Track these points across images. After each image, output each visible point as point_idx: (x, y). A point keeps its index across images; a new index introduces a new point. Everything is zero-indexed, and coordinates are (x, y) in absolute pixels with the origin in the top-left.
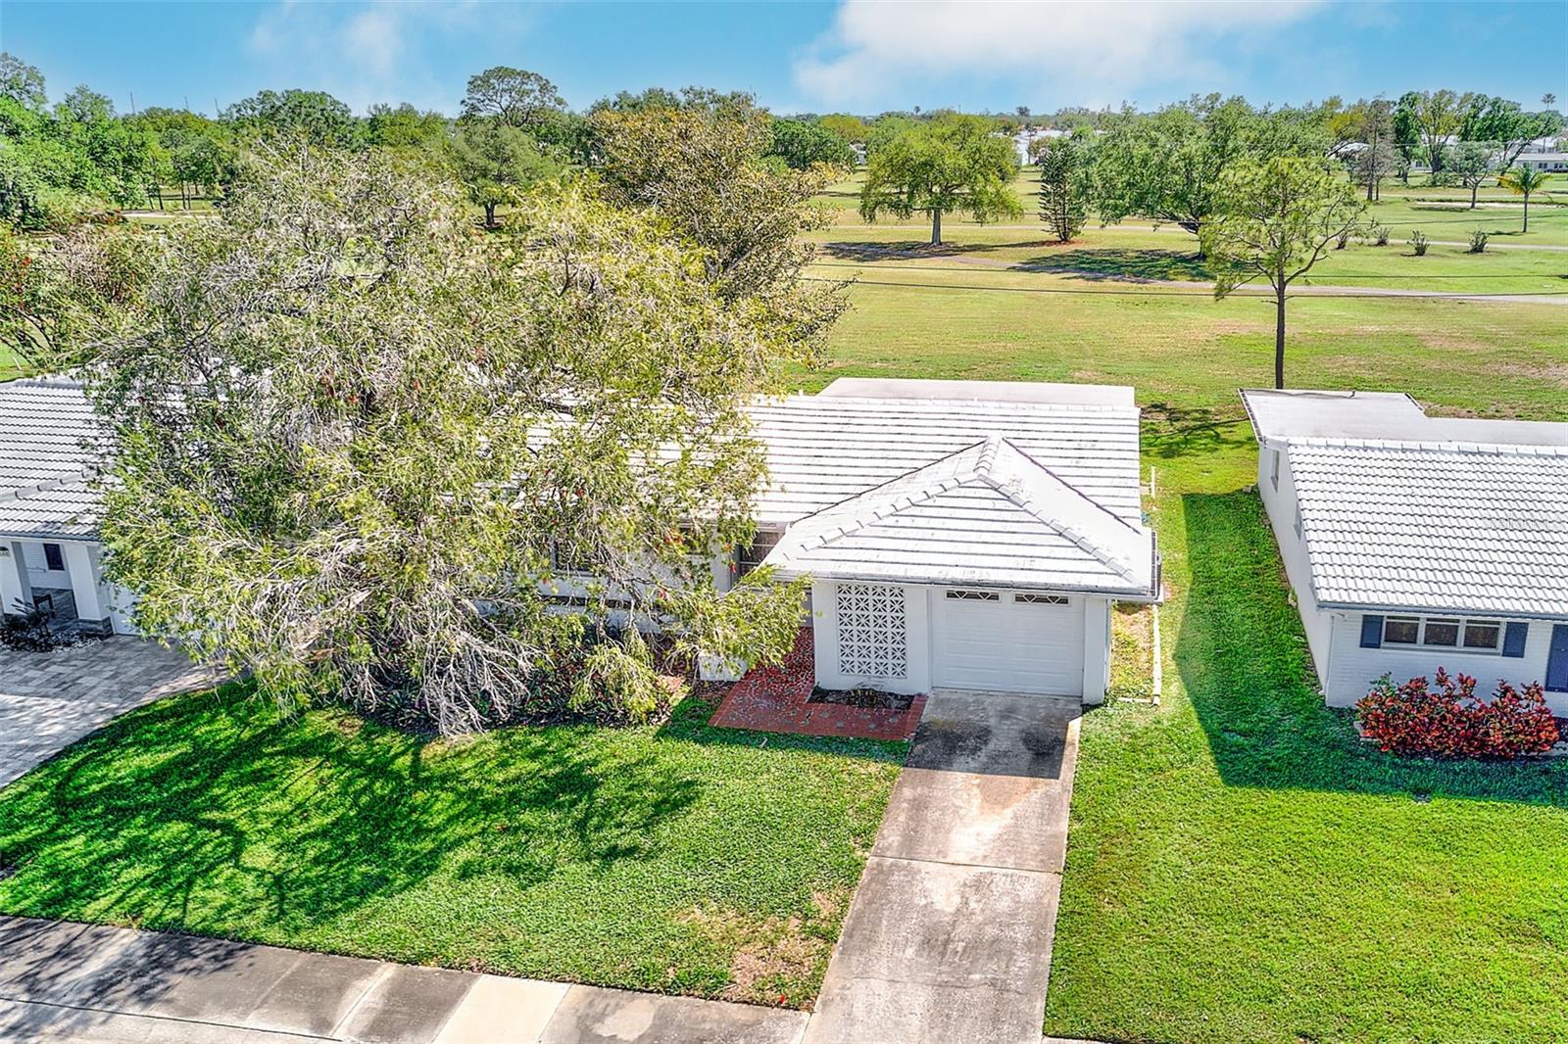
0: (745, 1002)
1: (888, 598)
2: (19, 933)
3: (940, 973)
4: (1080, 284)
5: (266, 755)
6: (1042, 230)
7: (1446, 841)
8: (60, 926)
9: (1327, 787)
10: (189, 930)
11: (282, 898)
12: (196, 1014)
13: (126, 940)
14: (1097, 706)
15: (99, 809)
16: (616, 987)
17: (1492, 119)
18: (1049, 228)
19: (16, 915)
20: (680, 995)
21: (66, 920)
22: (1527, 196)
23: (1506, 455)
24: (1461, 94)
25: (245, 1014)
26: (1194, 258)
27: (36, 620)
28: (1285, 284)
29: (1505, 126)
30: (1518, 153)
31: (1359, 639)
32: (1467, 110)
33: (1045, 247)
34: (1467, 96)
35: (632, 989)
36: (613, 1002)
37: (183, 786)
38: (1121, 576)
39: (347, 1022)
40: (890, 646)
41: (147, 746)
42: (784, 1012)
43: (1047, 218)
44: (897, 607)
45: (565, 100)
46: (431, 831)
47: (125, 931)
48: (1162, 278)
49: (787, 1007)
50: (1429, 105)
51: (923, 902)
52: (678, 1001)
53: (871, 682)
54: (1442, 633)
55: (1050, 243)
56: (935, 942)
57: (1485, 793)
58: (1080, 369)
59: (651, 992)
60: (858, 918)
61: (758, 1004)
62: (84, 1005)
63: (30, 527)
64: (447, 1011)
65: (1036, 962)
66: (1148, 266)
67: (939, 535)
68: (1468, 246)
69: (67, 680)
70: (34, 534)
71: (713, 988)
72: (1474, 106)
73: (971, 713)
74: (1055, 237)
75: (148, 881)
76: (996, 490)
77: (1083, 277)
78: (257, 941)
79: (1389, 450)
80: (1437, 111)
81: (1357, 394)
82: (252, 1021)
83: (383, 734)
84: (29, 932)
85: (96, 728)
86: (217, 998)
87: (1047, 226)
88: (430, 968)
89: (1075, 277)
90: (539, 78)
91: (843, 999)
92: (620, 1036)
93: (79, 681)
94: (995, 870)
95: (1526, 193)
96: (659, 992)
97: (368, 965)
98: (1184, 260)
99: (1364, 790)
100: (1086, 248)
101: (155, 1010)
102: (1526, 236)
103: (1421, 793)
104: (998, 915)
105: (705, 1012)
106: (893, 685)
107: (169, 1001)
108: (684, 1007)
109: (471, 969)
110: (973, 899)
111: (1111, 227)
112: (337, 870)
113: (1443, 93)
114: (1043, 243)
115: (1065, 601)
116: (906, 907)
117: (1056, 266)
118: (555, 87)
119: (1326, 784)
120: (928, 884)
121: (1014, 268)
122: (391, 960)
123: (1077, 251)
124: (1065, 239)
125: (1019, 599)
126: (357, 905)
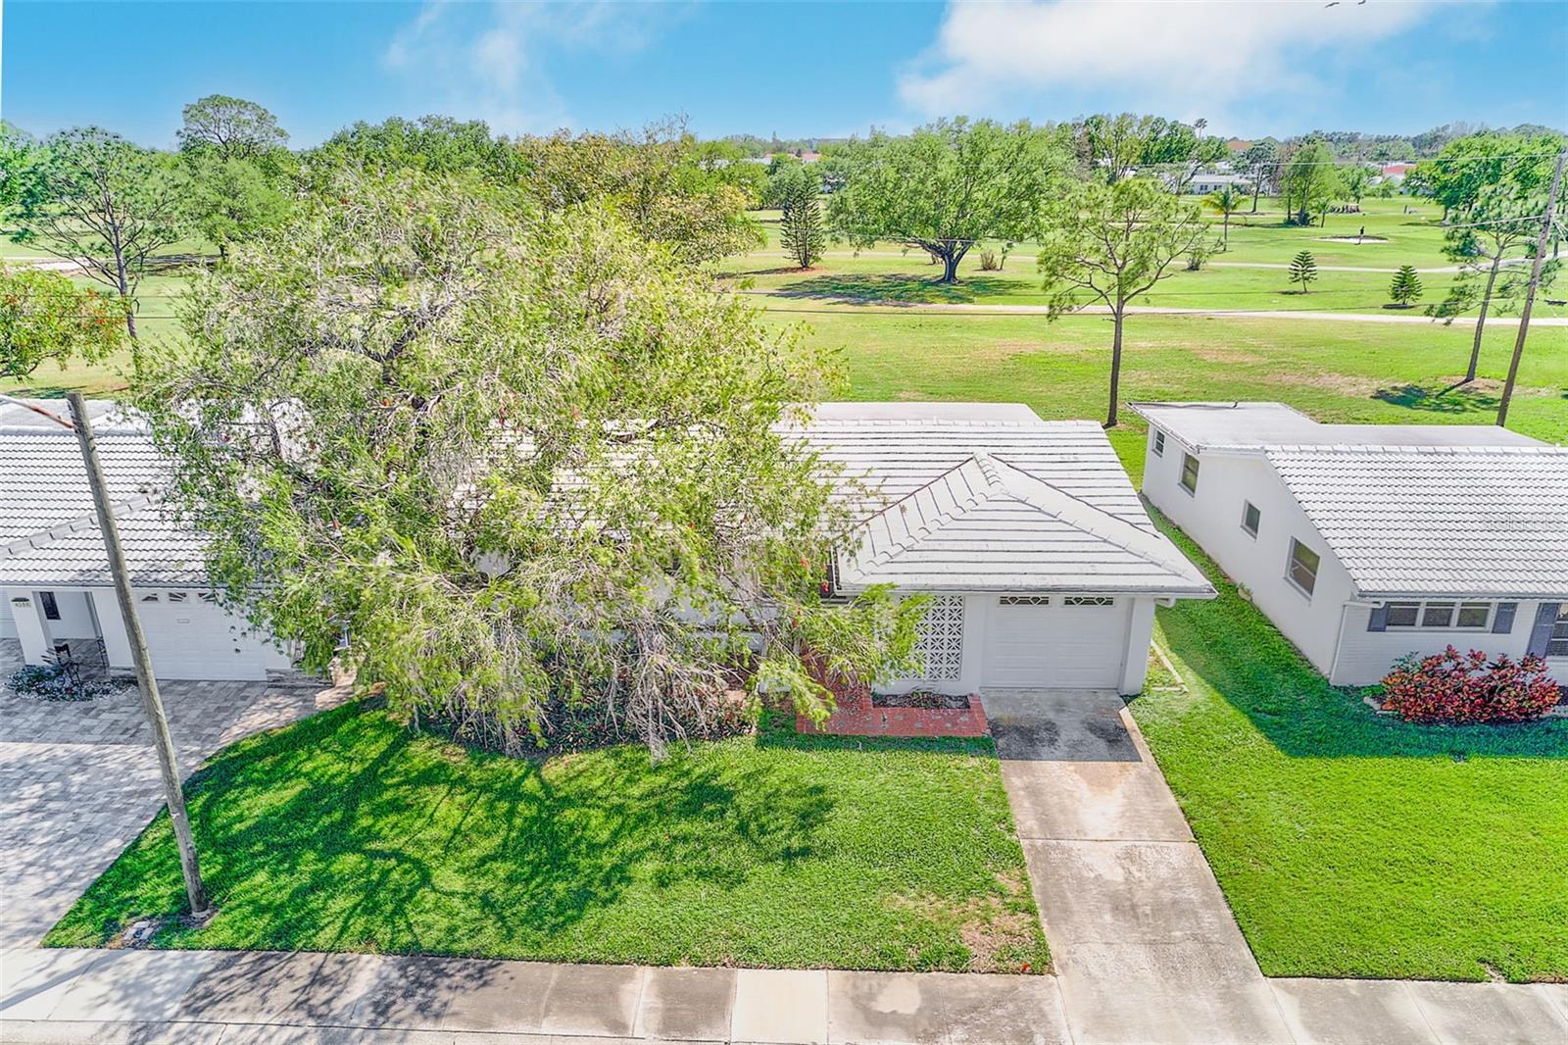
0: (993, 972)
1: (947, 608)
2: (261, 965)
3: (1144, 934)
4: (850, 308)
5: (392, 786)
6: (782, 257)
7: (1501, 793)
8: (297, 956)
9: (1374, 753)
10: (431, 951)
11: (502, 918)
12: (490, 1026)
13: (372, 965)
14: (1136, 696)
15: (259, 847)
16: (868, 970)
17: (1171, 143)
18: (790, 255)
19: (249, 949)
20: (930, 971)
21: (301, 950)
22: (1227, 217)
23: (1460, 454)
24: (1141, 117)
25: (536, 1022)
26: (940, 281)
27: (61, 670)
28: (1124, 302)
29: (1182, 149)
30: (1193, 175)
31: (1367, 624)
32: (1146, 134)
33: (789, 274)
34: (1146, 120)
35: (886, 970)
36: (874, 983)
37: (326, 820)
38: (1180, 576)
39: (639, 1022)
40: (945, 651)
41: (265, 784)
42: (1032, 978)
43: (788, 245)
44: (955, 615)
45: (287, 131)
46: (605, 845)
47: (366, 957)
48: (921, 302)
49: (1033, 973)
50: (1112, 128)
51: (1092, 875)
52: (933, 977)
53: (925, 684)
54: (1438, 616)
55: (793, 270)
56: (1123, 906)
57: (1509, 751)
58: (901, 390)
59: (903, 971)
60: (1044, 892)
61: (1004, 973)
62: (374, 1025)
63: (67, 577)
64: (724, 1004)
65: (1220, 917)
66: (898, 290)
67: (992, 546)
68: (1186, 265)
69: (129, 726)
70: (73, 583)
71: (959, 963)
72: (1153, 130)
73: (1027, 709)
74: (796, 264)
75: (358, 911)
76: (1023, 502)
77: (846, 302)
78: (501, 957)
79: (1356, 453)
80: (1119, 133)
81: (1239, 404)
82: (546, 1027)
83: (494, 760)
84: (271, 962)
85: (193, 771)
86: (500, 1009)
87: (788, 253)
88: (684, 967)
89: (839, 303)
90: (256, 107)
91: (1075, 961)
92: (900, 1011)
93: (142, 727)
94: (1137, 843)
95: (1227, 214)
96: (910, 970)
97: (623, 970)
98: (929, 283)
99: (1406, 755)
100: (831, 274)
101: (446, 1024)
102: (1226, 254)
103: (1460, 754)
104: (1165, 880)
105: (961, 984)
106: (946, 687)
107: (454, 1014)
108: (940, 980)
109: (724, 965)
110: (1133, 869)
111: (865, 252)
112: (537, 887)
113: (1124, 116)
114: (786, 270)
115: (1110, 602)
116: (1081, 881)
117: (814, 292)
118: (273, 117)
119: (1374, 751)
120: (1087, 860)
121: (773, 295)
122: (643, 964)
123: (823, 277)
124: (805, 266)
125: (1068, 602)
126: (579, 917)
